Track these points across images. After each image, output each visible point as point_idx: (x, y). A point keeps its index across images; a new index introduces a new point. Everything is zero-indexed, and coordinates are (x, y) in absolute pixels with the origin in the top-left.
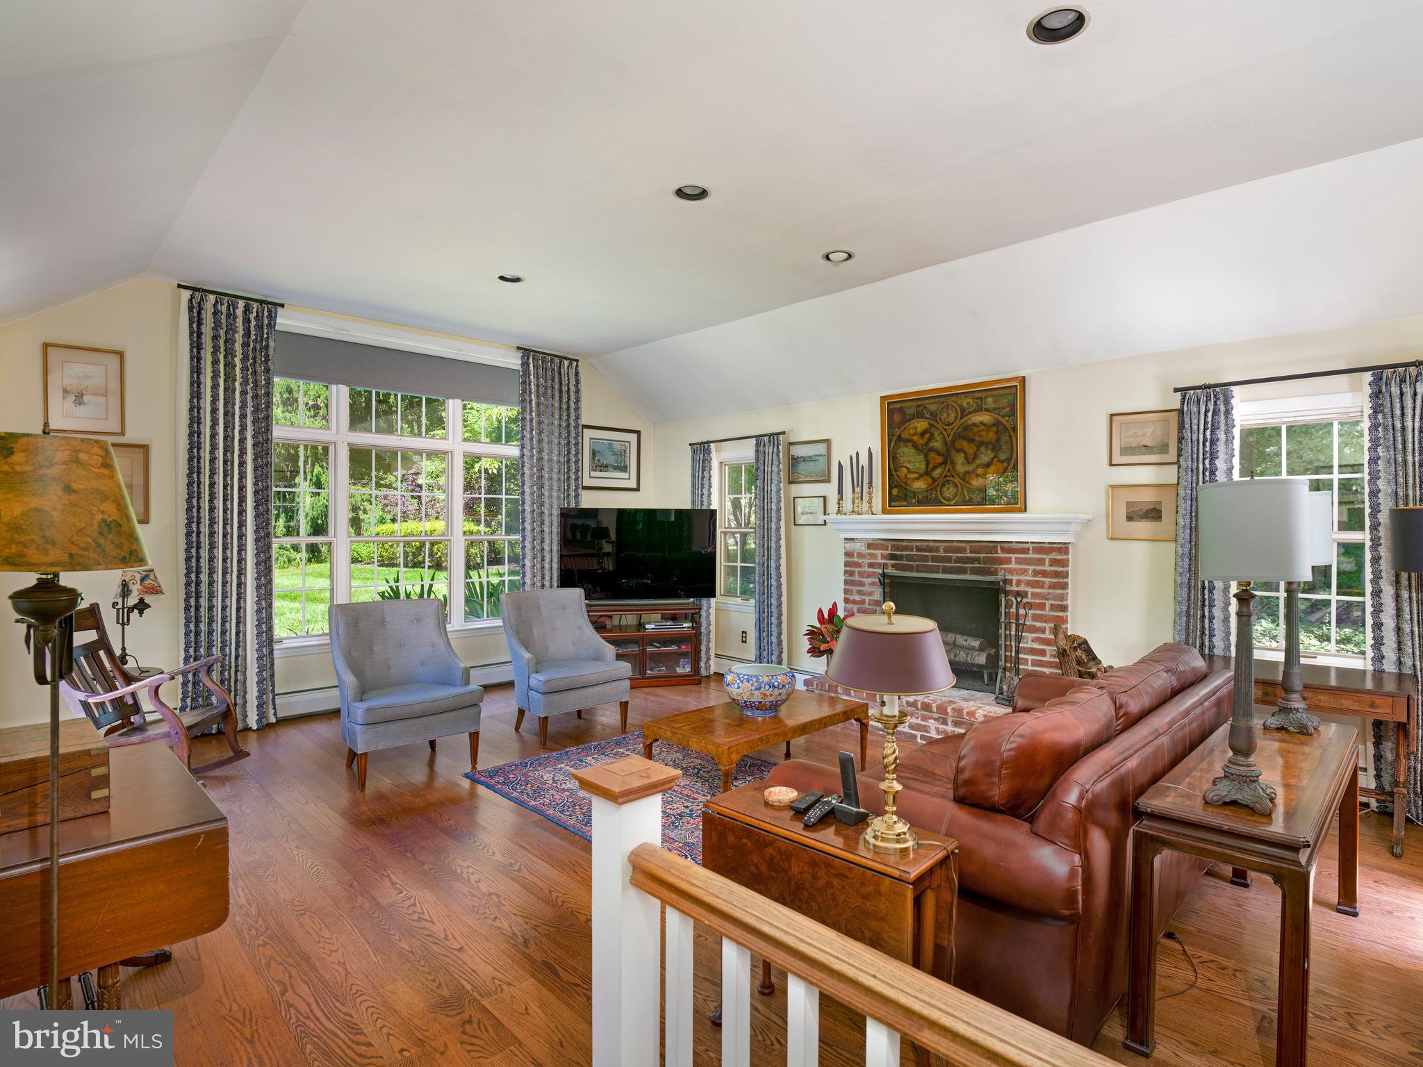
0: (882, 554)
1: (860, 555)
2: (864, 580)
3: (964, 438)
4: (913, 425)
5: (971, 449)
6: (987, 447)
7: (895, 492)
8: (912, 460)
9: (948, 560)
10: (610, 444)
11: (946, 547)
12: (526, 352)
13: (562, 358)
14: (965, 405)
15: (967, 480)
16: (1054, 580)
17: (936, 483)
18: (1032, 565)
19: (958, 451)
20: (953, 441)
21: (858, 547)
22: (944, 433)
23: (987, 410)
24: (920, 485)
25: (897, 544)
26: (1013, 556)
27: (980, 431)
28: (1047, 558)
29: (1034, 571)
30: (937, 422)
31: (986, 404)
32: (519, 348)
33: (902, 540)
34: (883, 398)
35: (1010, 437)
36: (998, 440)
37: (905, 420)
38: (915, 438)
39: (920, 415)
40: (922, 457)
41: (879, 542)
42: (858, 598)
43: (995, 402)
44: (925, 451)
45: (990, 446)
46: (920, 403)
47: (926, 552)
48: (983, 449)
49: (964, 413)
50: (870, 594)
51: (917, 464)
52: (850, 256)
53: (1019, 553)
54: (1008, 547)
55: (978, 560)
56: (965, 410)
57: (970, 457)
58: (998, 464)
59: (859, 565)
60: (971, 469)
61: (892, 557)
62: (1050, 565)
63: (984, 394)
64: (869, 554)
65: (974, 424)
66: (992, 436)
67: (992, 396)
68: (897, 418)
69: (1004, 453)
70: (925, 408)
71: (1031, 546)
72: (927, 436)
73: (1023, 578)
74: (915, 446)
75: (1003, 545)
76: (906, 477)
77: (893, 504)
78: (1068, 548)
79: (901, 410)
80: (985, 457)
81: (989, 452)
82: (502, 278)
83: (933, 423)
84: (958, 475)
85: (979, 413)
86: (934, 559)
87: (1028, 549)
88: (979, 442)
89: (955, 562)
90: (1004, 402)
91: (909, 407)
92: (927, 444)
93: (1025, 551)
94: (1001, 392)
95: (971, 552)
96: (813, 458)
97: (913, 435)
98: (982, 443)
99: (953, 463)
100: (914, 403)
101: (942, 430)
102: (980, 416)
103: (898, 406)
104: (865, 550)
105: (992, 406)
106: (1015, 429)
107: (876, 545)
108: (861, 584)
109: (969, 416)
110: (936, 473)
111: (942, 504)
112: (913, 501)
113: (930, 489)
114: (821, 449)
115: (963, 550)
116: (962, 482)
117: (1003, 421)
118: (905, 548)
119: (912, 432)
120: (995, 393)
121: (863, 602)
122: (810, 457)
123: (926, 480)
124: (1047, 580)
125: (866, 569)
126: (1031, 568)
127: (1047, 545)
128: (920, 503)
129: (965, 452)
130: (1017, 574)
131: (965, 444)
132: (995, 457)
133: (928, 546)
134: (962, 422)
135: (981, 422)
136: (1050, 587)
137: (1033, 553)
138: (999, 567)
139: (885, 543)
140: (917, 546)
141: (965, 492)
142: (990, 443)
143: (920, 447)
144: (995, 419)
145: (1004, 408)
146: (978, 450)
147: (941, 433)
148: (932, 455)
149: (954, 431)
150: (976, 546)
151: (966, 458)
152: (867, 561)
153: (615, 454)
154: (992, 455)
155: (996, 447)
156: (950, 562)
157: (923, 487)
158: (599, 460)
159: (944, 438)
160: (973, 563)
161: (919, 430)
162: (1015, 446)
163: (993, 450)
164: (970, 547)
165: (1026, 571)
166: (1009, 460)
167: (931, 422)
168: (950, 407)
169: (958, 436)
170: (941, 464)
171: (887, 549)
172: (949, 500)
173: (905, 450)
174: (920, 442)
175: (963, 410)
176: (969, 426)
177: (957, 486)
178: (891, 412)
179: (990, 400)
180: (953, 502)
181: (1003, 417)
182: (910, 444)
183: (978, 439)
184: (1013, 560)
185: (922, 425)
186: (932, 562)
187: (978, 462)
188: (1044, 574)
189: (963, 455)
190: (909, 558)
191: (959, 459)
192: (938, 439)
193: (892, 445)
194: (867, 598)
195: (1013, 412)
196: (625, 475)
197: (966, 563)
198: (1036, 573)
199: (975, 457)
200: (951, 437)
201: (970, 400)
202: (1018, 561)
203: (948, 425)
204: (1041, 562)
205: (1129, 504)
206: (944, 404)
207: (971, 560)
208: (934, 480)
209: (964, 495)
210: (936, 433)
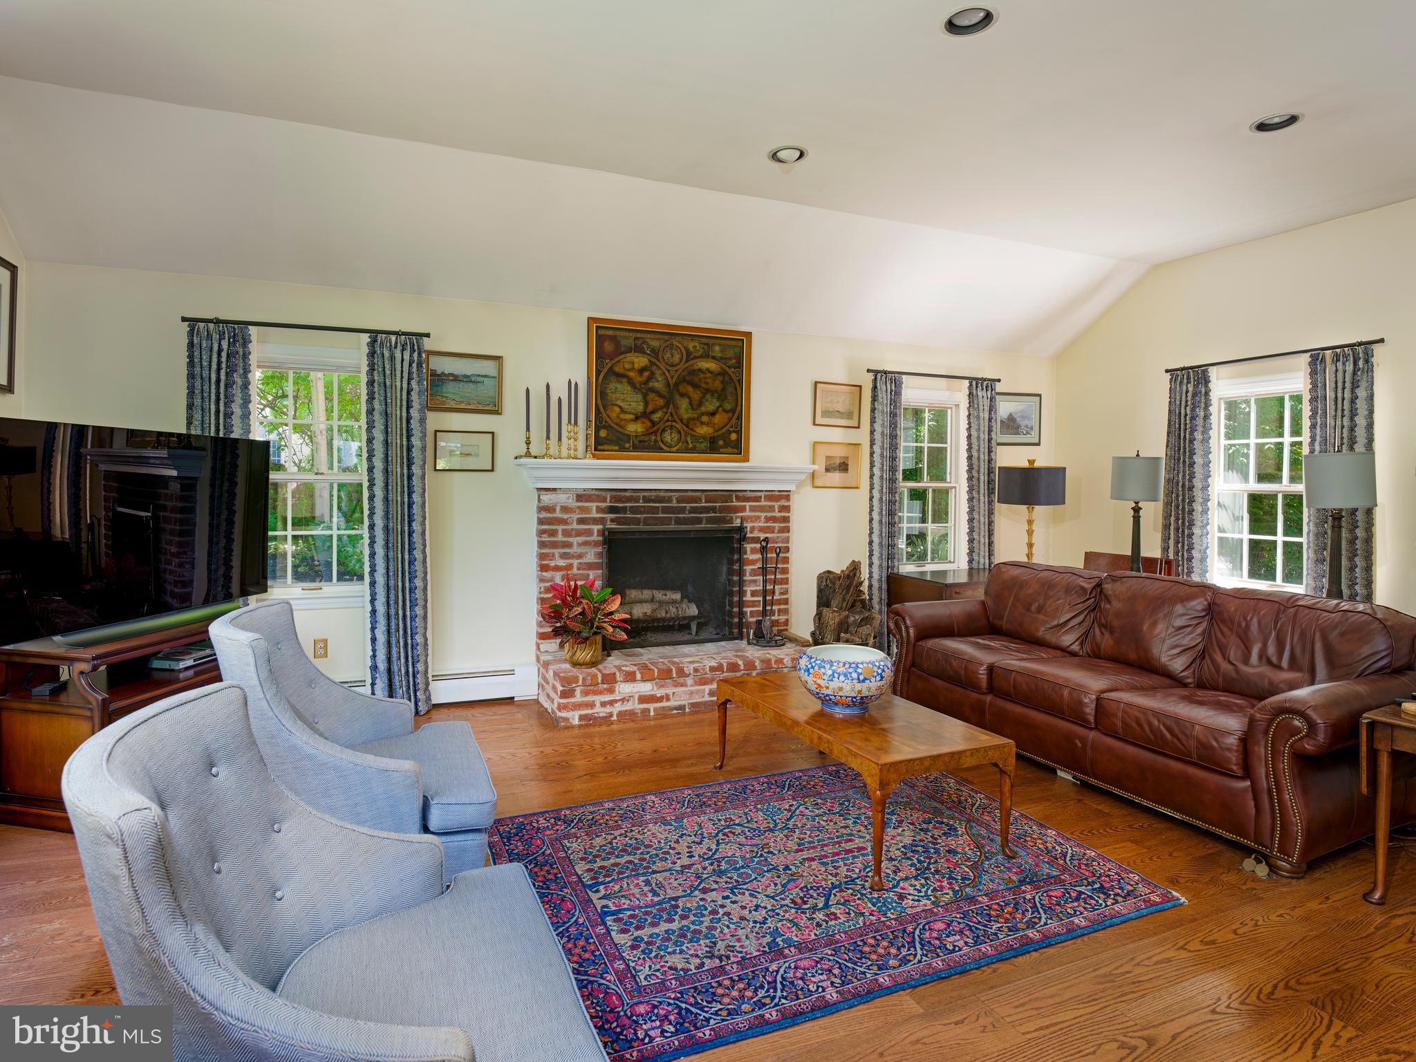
0: (597, 507)
1: (565, 509)
2: (570, 539)
3: (689, 383)
4: (628, 359)
5: (696, 395)
6: (713, 395)
7: (603, 433)
8: (628, 400)
9: (682, 510)
11: (680, 496)
14: (692, 349)
15: (690, 426)
16: (782, 525)
17: (656, 428)
18: (765, 512)
19: (682, 395)
20: (676, 384)
21: (562, 499)
22: (667, 373)
23: (714, 358)
24: (635, 428)
25: (618, 495)
26: (748, 504)
27: (706, 378)
28: (776, 505)
29: (766, 517)
30: (659, 360)
31: (712, 351)
33: (626, 490)
34: (591, 320)
35: (736, 389)
36: (724, 389)
37: (619, 351)
38: (631, 374)
39: (638, 349)
40: (639, 397)
41: (593, 492)
42: (562, 563)
43: (722, 351)
44: (645, 390)
45: (716, 395)
46: (639, 335)
47: (655, 503)
48: (708, 396)
49: (689, 356)
50: (580, 556)
51: (634, 404)
52: (802, 155)
53: (753, 501)
54: (742, 496)
55: (713, 509)
56: (691, 353)
57: (695, 403)
58: (724, 414)
59: (564, 522)
60: (695, 416)
61: (612, 510)
62: (779, 512)
63: (711, 341)
64: (579, 507)
65: (700, 370)
66: (717, 384)
67: (719, 345)
68: (608, 347)
69: (729, 403)
70: (644, 342)
71: (762, 494)
72: (646, 374)
73: (756, 524)
74: (631, 382)
75: (738, 494)
76: (618, 417)
77: (599, 447)
78: (789, 495)
79: (614, 339)
80: (711, 405)
81: (715, 400)
83: (654, 360)
84: (681, 420)
85: (705, 360)
86: (665, 510)
87: (761, 497)
88: (704, 389)
89: (690, 513)
90: (730, 353)
91: (626, 338)
92: (646, 383)
93: (757, 499)
94: (729, 342)
95: (706, 502)
96: (473, 379)
97: (629, 370)
98: (708, 391)
99: (677, 408)
100: (631, 334)
101: (664, 369)
102: (707, 362)
103: (610, 333)
104: (572, 503)
105: (720, 355)
106: (740, 381)
107: (590, 496)
108: (569, 545)
109: (696, 361)
110: (656, 417)
111: (660, 450)
112: (627, 445)
113: (648, 433)
114: (489, 368)
115: (698, 500)
116: (685, 428)
117: (730, 371)
118: (629, 499)
119: (627, 366)
120: (722, 342)
121: (570, 567)
122: (468, 377)
123: (643, 423)
124: (776, 525)
125: (575, 526)
126: (763, 515)
127: (777, 493)
128: (636, 448)
129: (689, 398)
130: (752, 521)
131: (690, 389)
132: (721, 406)
133: (659, 496)
134: (687, 365)
135: (707, 369)
136: (779, 532)
137: (765, 500)
138: (734, 515)
139: (603, 493)
140: (644, 497)
141: (689, 439)
142: (716, 391)
143: (638, 386)
144: (722, 368)
145: (730, 359)
146: (703, 397)
147: (664, 373)
148: (652, 396)
149: (678, 373)
150: (711, 495)
151: (691, 403)
152: (575, 516)
154: (717, 404)
155: (722, 397)
156: (684, 513)
157: (640, 430)
159: (666, 379)
160: (709, 513)
161: (636, 366)
162: (739, 398)
163: (718, 399)
164: (706, 496)
165: (759, 517)
166: (733, 411)
167: (652, 359)
168: (675, 347)
169: (682, 380)
170: (662, 408)
171: (604, 500)
172: (670, 446)
173: (618, 386)
174: (638, 379)
175: (689, 353)
176: (694, 370)
177: (679, 432)
178: (601, 340)
179: (717, 348)
180: (674, 449)
181: (729, 367)
182: (625, 380)
183: (704, 385)
184: (748, 508)
185: (640, 361)
186: (663, 513)
187: (703, 409)
188: (774, 519)
189: (688, 400)
190: (634, 510)
191: (684, 404)
192: (660, 379)
193: (601, 378)
194: (575, 562)
195: (739, 365)
197: (701, 513)
198: (768, 519)
199: (700, 404)
200: (675, 379)
201: (697, 344)
202: (753, 509)
203: (672, 366)
204: (771, 509)
205: (828, 458)
206: (668, 343)
207: (707, 510)
208: (653, 424)
209: (687, 442)
210: (658, 373)
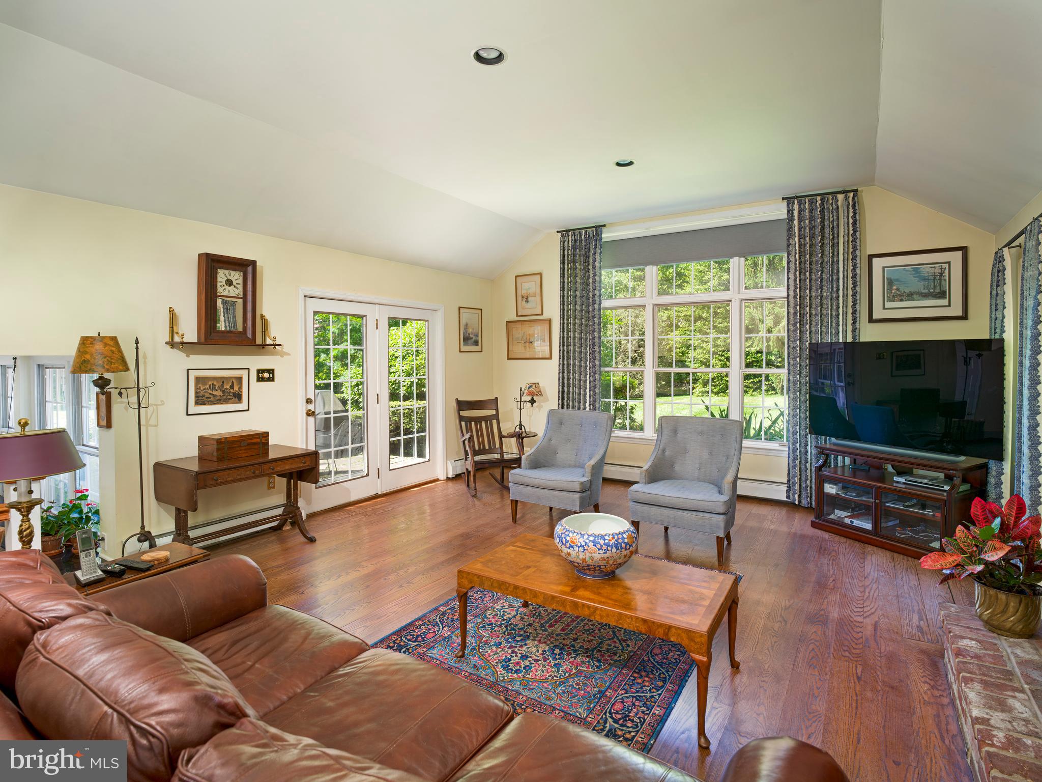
10: (916, 270)
12: (789, 200)
13: (834, 194)
32: (783, 199)
82: (618, 164)
153: (925, 279)
158: (898, 289)
196: (944, 302)
